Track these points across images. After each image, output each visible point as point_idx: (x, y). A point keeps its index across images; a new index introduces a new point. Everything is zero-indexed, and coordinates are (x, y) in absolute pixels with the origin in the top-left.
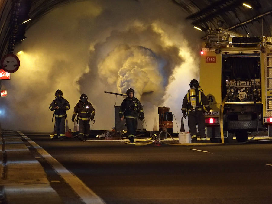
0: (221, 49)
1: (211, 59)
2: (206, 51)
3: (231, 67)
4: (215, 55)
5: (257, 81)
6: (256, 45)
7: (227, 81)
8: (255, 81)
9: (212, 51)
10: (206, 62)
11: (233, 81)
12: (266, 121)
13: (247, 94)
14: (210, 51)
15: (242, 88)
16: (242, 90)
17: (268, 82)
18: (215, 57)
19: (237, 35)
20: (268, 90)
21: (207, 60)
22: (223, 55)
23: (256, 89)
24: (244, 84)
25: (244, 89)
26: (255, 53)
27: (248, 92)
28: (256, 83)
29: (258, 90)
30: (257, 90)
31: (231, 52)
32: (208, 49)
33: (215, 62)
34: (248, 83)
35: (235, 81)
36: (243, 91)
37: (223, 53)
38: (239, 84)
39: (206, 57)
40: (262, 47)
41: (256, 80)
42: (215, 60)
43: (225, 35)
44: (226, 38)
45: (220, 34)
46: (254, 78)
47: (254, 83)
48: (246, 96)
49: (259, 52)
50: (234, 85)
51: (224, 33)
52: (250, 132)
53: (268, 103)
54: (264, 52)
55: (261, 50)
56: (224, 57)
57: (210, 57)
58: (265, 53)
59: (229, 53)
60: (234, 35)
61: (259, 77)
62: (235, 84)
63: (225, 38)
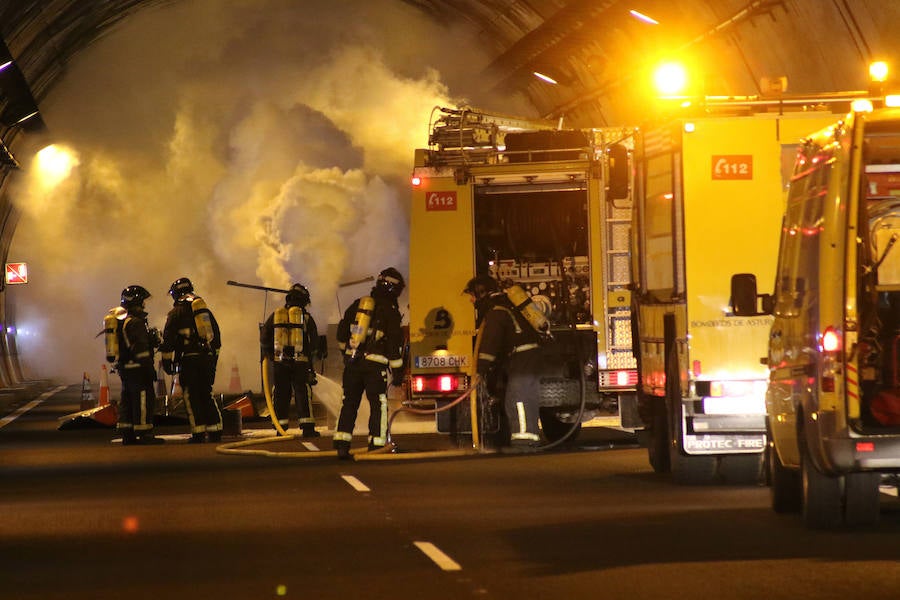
0: (472, 170)
1: (443, 199)
2: (428, 175)
3: (503, 222)
4: (453, 187)
5: (580, 263)
6: (574, 156)
7: (491, 263)
8: (574, 263)
9: (445, 175)
10: (429, 208)
11: (510, 264)
12: (607, 383)
13: (553, 300)
14: (440, 175)
15: (537, 284)
16: (535, 290)
17: (612, 264)
18: (453, 194)
19: (528, 125)
20: (611, 289)
21: (431, 202)
22: (476, 187)
23: (577, 288)
24: (542, 271)
25: (543, 286)
26: (572, 182)
27: (553, 295)
28: (578, 269)
29: (584, 290)
30: (580, 290)
31: (499, 179)
32: (433, 169)
33: (453, 207)
34: (554, 270)
35: (514, 264)
36: (541, 292)
37: (479, 180)
38: (526, 272)
39: (428, 195)
40: (591, 160)
41: (578, 259)
42: (455, 201)
43: (484, 127)
44: (488, 135)
45: (469, 124)
46: (572, 255)
47: (572, 269)
48: (547, 308)
49: (582, 175)
50: (511, 276)
51: (484, 121)
52: (567, 415)
53: (612, 327)
54: (597, 176)
55: (589, 171)
56: (480, 191)
57: (440, 195)
58: (600, 178)
59: (494, 181)
60: (518, 126)
61: (584, 250)
62: (514, 273)
63: (482, 135)
